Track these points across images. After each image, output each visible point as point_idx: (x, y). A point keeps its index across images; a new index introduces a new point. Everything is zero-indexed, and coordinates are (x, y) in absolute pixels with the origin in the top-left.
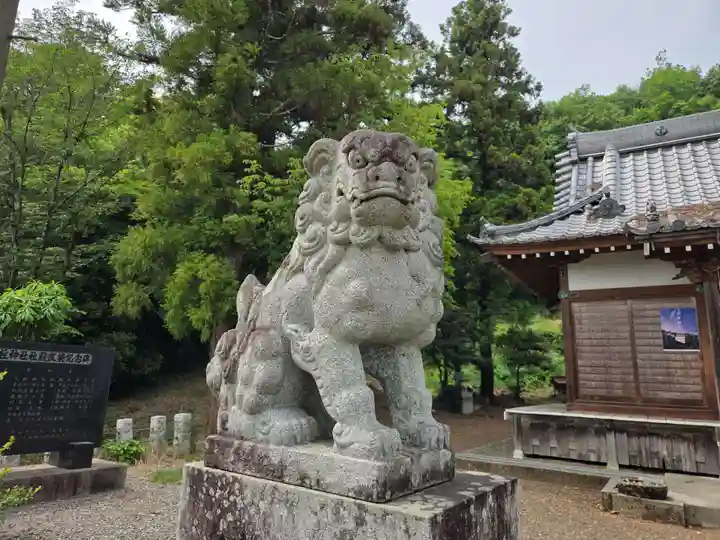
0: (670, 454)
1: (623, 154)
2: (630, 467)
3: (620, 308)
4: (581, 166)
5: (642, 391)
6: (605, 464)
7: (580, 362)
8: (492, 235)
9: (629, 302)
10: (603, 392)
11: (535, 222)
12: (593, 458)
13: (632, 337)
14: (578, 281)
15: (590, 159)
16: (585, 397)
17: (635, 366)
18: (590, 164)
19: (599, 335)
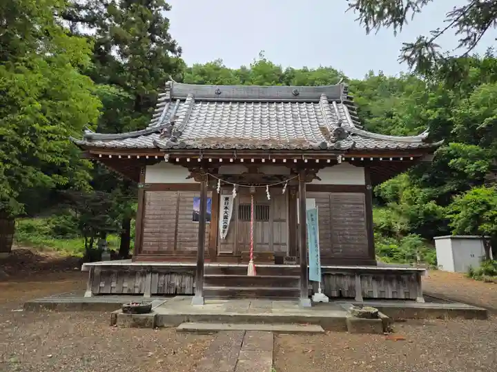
0: (180, 284)
1: (197, 101)
2: (158, 295)
3: (173, 195)
4: (172, 103)
5: (178, 247)
6: (143, 294)
7: (145, 230)
8: (90, 138)
9: (178, 192)
10: (156, 249)
11: (126, 134)
12: (137, 292)
13: (177, 215)
14: (152, 177)
15: (178, 100)
16: (145, 252)
17: (176, 231)
18: (177, 103)
19: (160, 212)
